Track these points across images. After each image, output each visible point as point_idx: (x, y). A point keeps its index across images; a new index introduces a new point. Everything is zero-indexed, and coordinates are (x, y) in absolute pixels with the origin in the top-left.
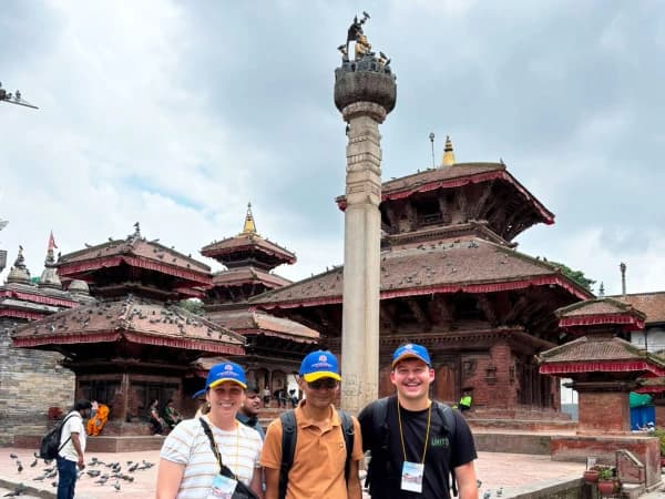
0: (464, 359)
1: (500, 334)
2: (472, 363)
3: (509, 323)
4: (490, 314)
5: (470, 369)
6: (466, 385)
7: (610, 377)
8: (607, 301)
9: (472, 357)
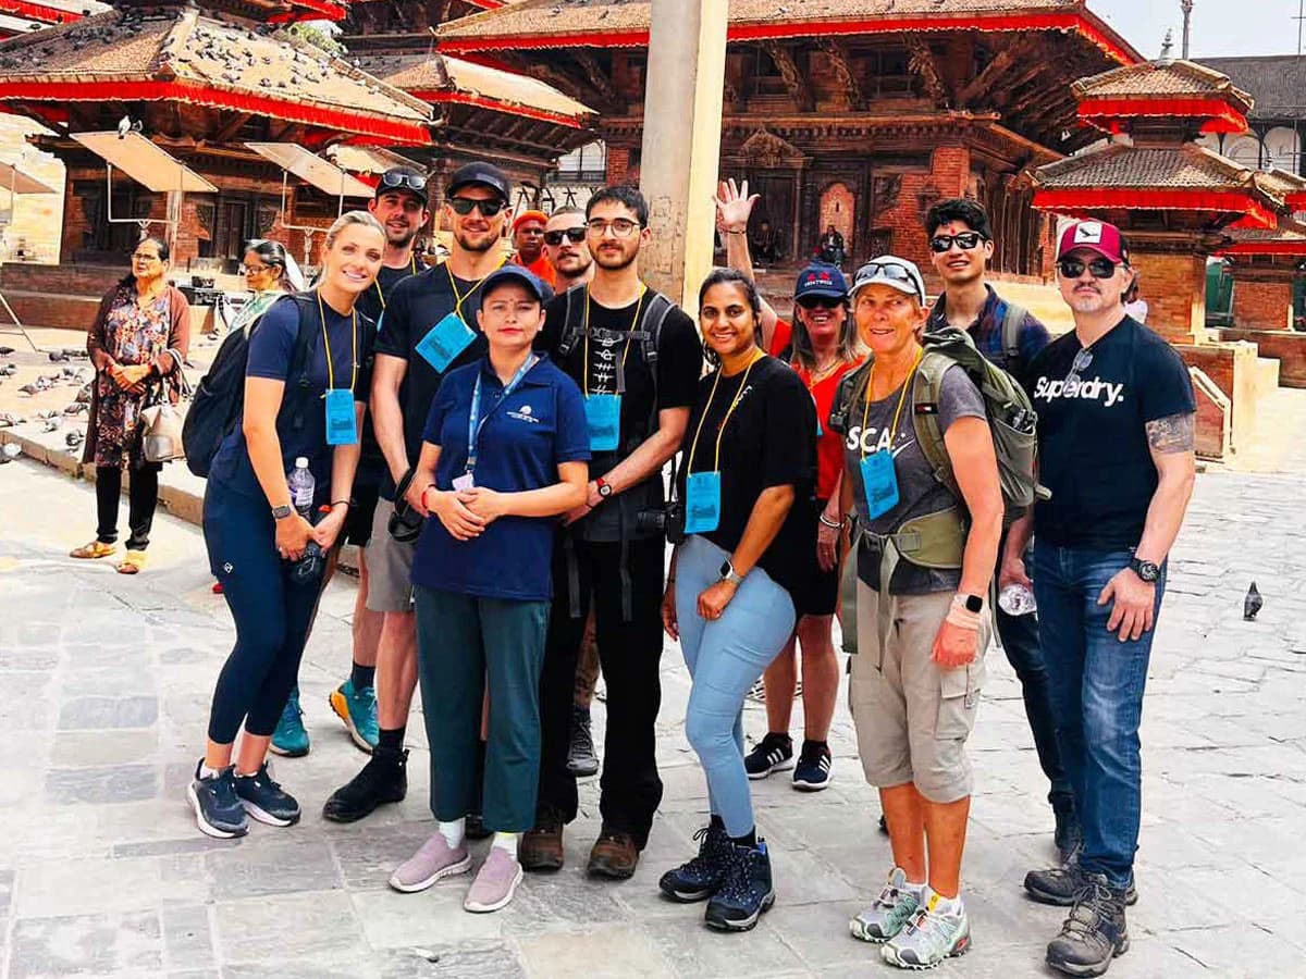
0: (876, 173)
1: (951, 126)
2: (892, 181)
3: (972, 105)
4: (933, 82)
5: (887, 192)
6: (878, 224)
7: (1171, 222)
8: (1177, 69)
9: (893, 169)
